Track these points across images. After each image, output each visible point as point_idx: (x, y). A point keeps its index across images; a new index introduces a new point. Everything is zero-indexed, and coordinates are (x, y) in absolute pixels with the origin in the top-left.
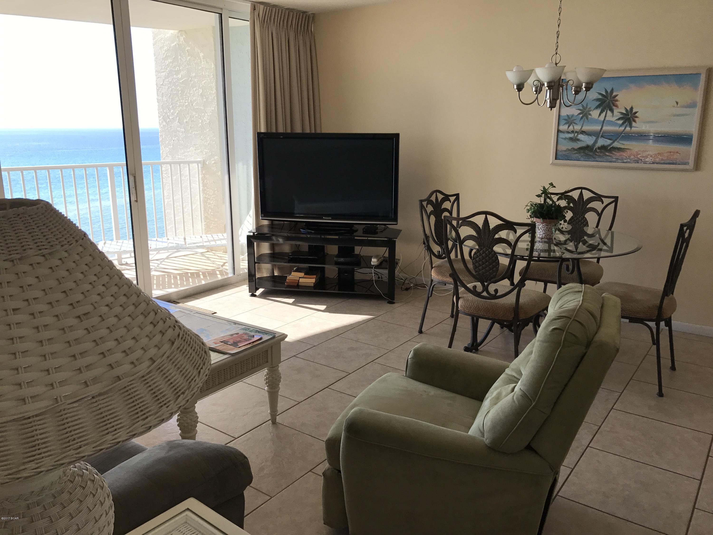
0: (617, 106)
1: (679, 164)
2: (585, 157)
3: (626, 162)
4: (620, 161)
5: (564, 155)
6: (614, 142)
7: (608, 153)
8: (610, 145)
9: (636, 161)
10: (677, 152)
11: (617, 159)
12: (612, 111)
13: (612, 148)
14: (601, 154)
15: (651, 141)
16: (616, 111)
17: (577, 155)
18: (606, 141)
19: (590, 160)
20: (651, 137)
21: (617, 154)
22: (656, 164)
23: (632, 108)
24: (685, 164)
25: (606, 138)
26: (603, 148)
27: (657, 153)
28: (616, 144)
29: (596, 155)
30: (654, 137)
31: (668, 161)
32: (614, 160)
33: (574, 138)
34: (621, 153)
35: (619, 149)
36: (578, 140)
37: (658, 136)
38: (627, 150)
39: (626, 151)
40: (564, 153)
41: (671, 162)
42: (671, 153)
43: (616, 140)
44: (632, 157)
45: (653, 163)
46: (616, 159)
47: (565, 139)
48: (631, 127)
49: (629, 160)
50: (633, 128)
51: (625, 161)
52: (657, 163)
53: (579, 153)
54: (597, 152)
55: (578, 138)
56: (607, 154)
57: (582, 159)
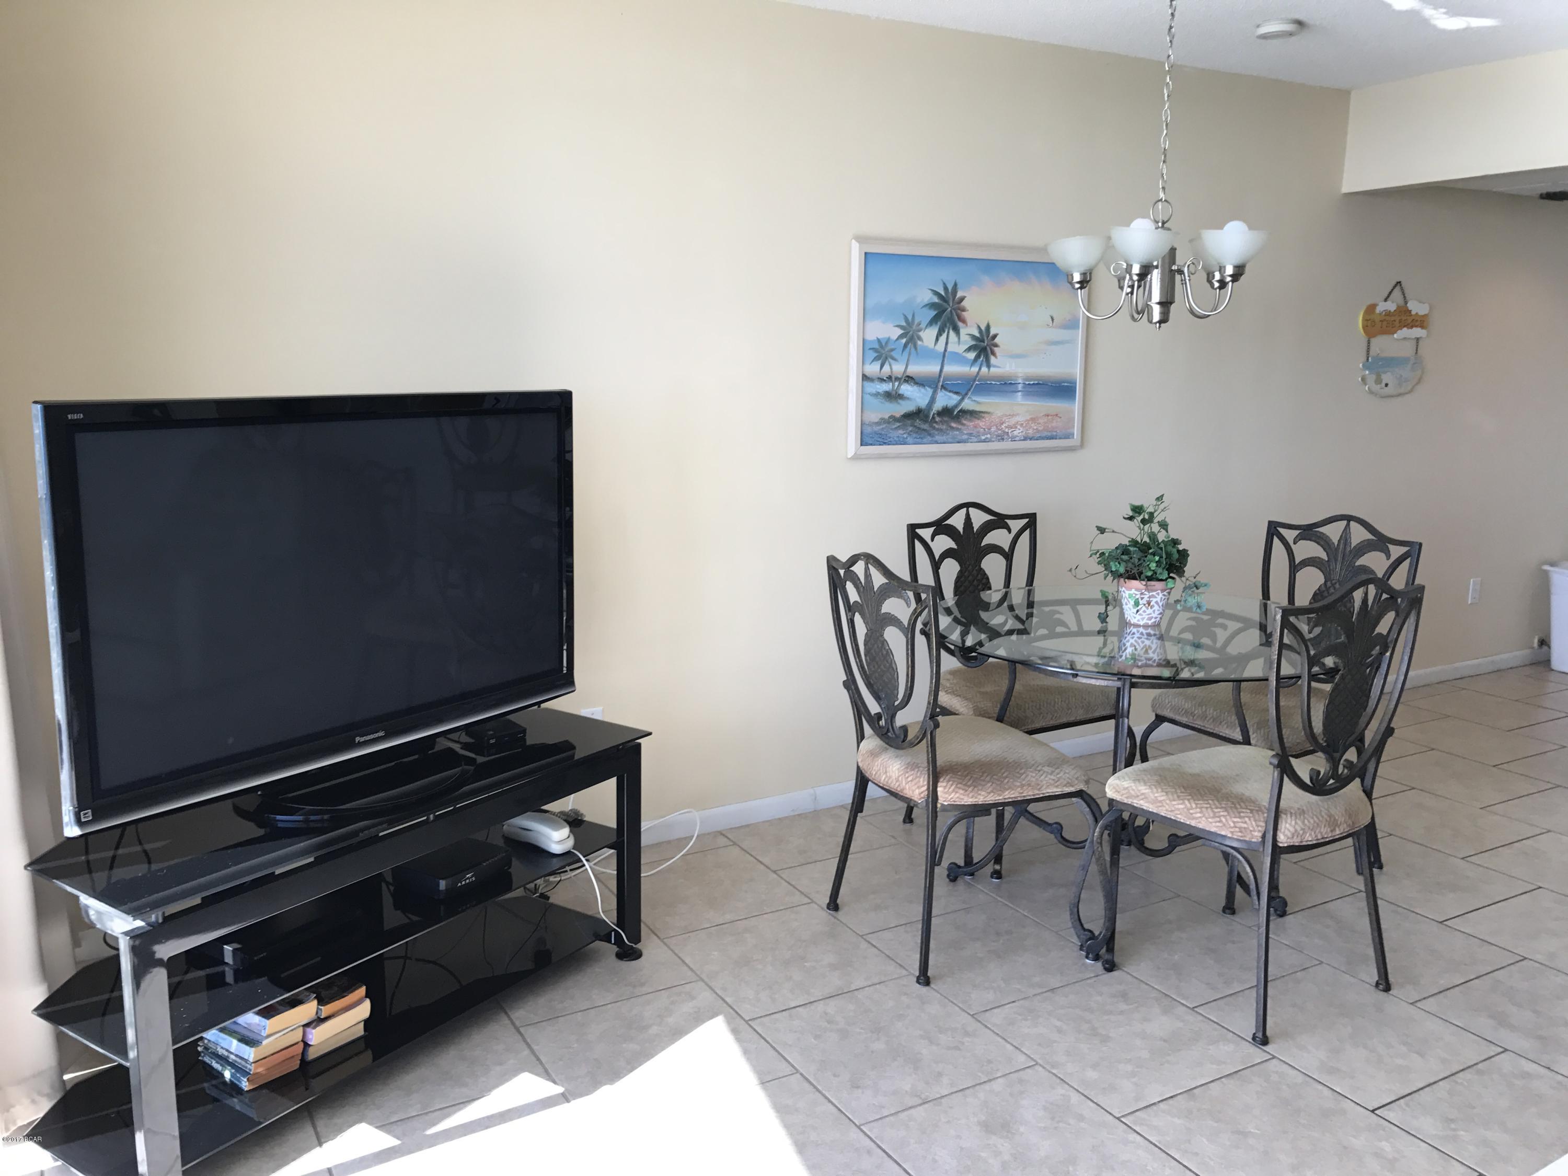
0: (964, 321)
1: (1060, 438)
2: (914, 435)
3: (984, 441)
4: (975, 439)
5: (876, 433)
6: (962, 399)
7: (955, 422)
8: (956, 406)
9: (999, 436)
10: (1057, 415)
11: (971, 434)
12: (957, 330)
13: (961, 411)
14: (944, 427)
15: (1020, 394)
16: (963, 331)
17: (901, 432)
18: (950, 398)
19: (925, 440)
20: (1020, 387)
21: (969, 424)
22: (1028, 442)
23: (988, 327)
24: (1069, 436)
25: (950, 391)
26: (946, 412)
27: (1028, 418)
28: (967, 404)
29: (934, 428)
30: (1023, 387)
31: (1045, 434)
32: (965, 437)
33: (894, 393)
34: (977, 422)
35: (972, 414)
36: (901, 397)
37: (1029, 384)
38: (986, 415)
39: (983, 418)
40: (877, 428)
41: (1049, 434)
42: (1050, 417)
43: (966, 394)
44: (993, 429)
45: (1025, 439)
46: (967, 434)
47: (877, 395)
48: (989, 366)
49: (989, 436)
50: (992, 369)
51: (983, 438)
52: (1031, 439)
53: (903, 427)
54: (936, 422)
55: (901, 392)
56: (953, 425)
57: (909, 440)
